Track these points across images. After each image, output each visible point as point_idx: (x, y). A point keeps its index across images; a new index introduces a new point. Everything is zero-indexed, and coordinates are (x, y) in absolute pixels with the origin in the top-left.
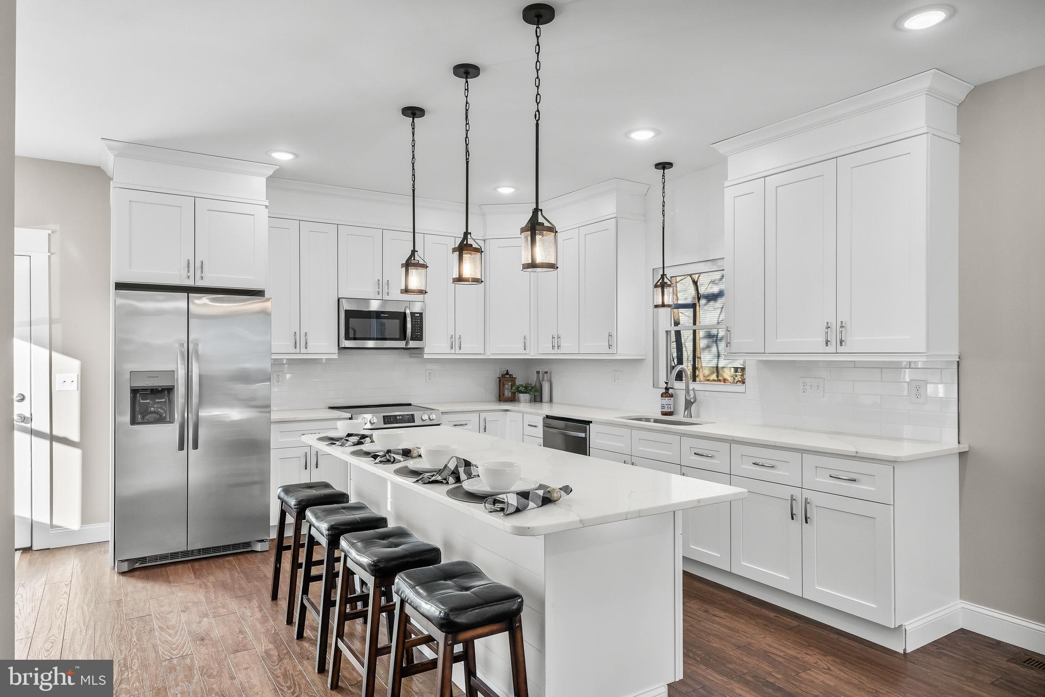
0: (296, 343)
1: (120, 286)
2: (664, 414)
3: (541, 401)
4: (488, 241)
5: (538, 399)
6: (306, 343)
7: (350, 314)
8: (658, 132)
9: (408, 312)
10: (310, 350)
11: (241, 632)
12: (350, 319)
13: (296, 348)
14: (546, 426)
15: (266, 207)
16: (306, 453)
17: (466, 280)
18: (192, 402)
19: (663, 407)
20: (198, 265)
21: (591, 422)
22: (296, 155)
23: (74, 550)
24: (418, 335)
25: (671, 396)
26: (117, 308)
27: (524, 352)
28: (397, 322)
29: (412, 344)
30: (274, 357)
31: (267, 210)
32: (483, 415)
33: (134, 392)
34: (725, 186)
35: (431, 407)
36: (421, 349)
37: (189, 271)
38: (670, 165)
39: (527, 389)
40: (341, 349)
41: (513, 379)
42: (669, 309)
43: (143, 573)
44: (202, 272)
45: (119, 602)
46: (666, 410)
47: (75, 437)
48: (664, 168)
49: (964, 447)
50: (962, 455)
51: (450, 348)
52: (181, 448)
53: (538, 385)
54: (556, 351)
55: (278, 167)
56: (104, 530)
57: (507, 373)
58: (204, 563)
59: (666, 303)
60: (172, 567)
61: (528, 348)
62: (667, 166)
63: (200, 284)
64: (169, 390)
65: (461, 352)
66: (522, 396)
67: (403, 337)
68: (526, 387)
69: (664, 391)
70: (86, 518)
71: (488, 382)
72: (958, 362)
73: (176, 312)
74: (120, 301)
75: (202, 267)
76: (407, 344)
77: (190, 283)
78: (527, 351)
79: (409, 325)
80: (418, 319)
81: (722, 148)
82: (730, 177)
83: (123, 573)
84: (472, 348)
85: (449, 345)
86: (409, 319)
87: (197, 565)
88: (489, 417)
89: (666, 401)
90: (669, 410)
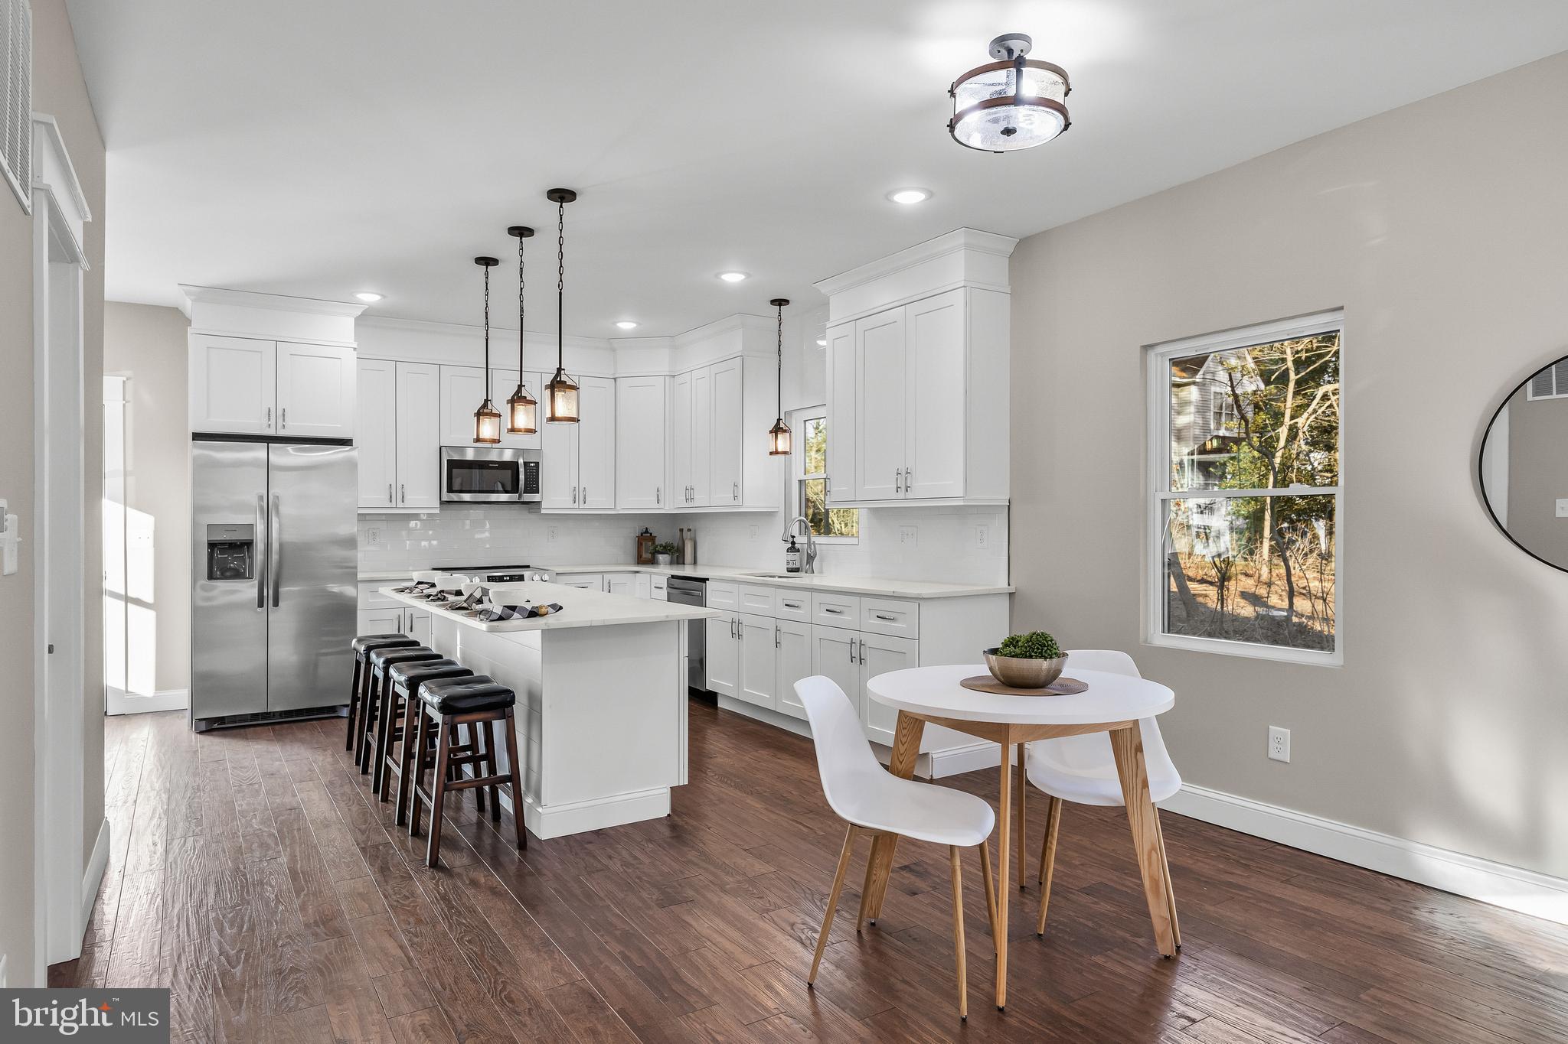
0: (391, 497)
1: (197, 436)
2: (790, 570)
3: (684, 564)
4: (618, 380)
5: (681, 561)
6: (403, 497)
7: (453, 464)
8: (748, 275)
9: (521, 461)
10: (407, 504)
11: (310, 770)
12: (454, 470)
13: (391, 501)
14: (670, 587)
15: (355, 349)
16: (399, 616)
17: (519, 430)
18: (271, 557)
19: (788, 563)
20: (280, 412)
21: (708, 579)
22: (384, 296)
23: (151, 715)
24: (533, 486)
25: (798, 551)
26: (195, 459)
27: (657, 506)
28: (509, 472)
29: (527, 497)
30: (361, 511)
31: (356, 352)
32: (607, 577)
33: (212, 545)
34: (828, 327)
35: (545, 568)
36: (539, 503)
37: (269, 420)
38: (786, 302)
39: (667, 549)
40: (442, 503)
41: (652, 538)
42: (783, 456)
43: (220, 733)
44: (284, 420)
45: (195, 752)
46: (790, 566)
47: (149, 598)
48: (780, 305)
49: (1012, 589)
50: (1011, 595)
51: (572, 502)
52: (261, 605)
53: (681, 544)
54: (690, 504)
55: (367, 307)
56: (181, 697)
57: (647, 532)
58: (285, 726)
59: (780, 450)
60: (252, 729)
61: (662, 503)
62: (783, 303)
63: (281, 433)
64: (248, 545)
65: (586, 506)
66: (661, 557)
67: (515, 489)
68: (665, 547)
69: (790, 545)
70: (161, 683)
71: (624, 541)
72: (1009, 506)
73: (254, 463)
74: (197, 452)
75: (284, 415)
76: (520, 496)
77: (271, 432)
78: (661, 505)
79: (522, 477)
80: (533, 470)
81: (824, 288)
82: (832, 318)
83: (201, 733)
84: (599, 502)
85: (572, 499)
86: (522, 470)
87: (277, 727)
88: (615, 579)
89: (791, 556)
90: (794, 566)
